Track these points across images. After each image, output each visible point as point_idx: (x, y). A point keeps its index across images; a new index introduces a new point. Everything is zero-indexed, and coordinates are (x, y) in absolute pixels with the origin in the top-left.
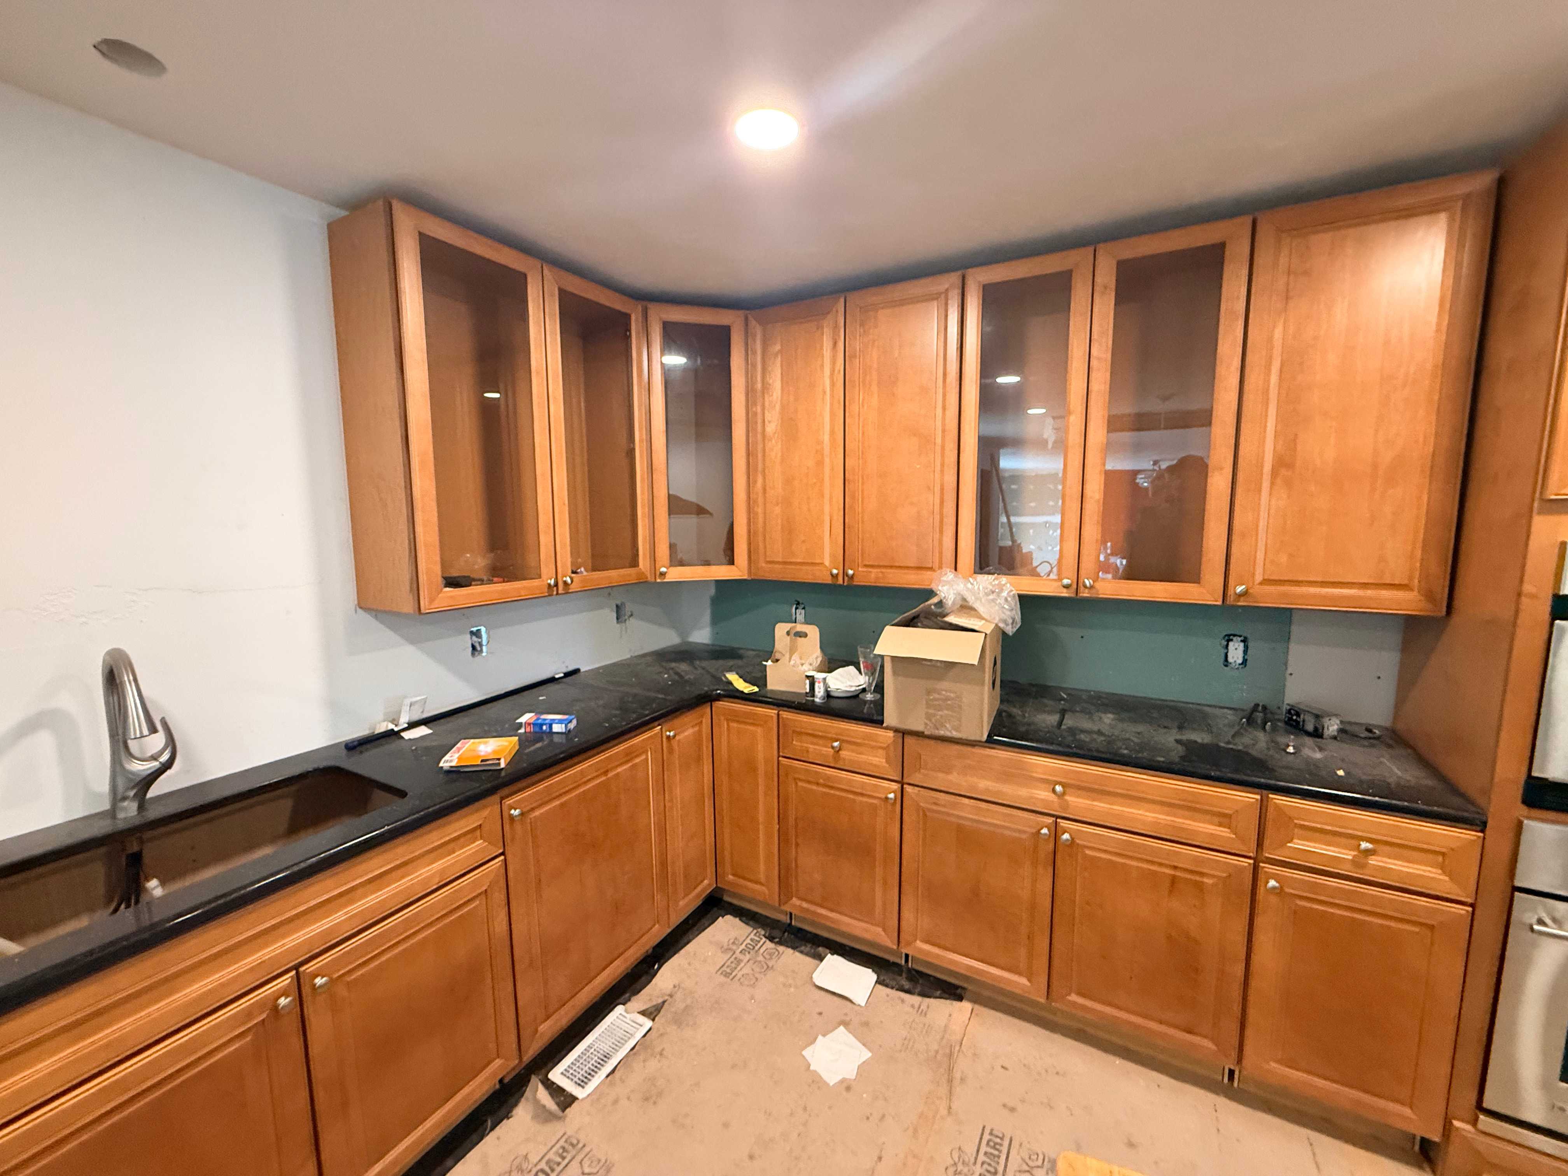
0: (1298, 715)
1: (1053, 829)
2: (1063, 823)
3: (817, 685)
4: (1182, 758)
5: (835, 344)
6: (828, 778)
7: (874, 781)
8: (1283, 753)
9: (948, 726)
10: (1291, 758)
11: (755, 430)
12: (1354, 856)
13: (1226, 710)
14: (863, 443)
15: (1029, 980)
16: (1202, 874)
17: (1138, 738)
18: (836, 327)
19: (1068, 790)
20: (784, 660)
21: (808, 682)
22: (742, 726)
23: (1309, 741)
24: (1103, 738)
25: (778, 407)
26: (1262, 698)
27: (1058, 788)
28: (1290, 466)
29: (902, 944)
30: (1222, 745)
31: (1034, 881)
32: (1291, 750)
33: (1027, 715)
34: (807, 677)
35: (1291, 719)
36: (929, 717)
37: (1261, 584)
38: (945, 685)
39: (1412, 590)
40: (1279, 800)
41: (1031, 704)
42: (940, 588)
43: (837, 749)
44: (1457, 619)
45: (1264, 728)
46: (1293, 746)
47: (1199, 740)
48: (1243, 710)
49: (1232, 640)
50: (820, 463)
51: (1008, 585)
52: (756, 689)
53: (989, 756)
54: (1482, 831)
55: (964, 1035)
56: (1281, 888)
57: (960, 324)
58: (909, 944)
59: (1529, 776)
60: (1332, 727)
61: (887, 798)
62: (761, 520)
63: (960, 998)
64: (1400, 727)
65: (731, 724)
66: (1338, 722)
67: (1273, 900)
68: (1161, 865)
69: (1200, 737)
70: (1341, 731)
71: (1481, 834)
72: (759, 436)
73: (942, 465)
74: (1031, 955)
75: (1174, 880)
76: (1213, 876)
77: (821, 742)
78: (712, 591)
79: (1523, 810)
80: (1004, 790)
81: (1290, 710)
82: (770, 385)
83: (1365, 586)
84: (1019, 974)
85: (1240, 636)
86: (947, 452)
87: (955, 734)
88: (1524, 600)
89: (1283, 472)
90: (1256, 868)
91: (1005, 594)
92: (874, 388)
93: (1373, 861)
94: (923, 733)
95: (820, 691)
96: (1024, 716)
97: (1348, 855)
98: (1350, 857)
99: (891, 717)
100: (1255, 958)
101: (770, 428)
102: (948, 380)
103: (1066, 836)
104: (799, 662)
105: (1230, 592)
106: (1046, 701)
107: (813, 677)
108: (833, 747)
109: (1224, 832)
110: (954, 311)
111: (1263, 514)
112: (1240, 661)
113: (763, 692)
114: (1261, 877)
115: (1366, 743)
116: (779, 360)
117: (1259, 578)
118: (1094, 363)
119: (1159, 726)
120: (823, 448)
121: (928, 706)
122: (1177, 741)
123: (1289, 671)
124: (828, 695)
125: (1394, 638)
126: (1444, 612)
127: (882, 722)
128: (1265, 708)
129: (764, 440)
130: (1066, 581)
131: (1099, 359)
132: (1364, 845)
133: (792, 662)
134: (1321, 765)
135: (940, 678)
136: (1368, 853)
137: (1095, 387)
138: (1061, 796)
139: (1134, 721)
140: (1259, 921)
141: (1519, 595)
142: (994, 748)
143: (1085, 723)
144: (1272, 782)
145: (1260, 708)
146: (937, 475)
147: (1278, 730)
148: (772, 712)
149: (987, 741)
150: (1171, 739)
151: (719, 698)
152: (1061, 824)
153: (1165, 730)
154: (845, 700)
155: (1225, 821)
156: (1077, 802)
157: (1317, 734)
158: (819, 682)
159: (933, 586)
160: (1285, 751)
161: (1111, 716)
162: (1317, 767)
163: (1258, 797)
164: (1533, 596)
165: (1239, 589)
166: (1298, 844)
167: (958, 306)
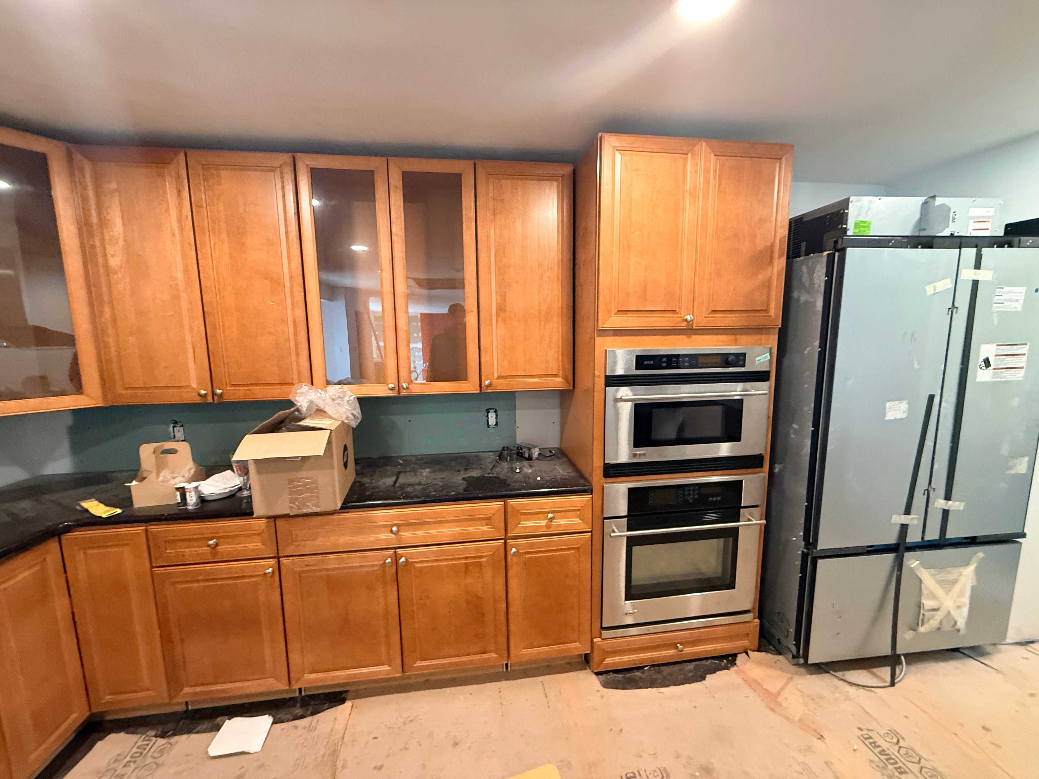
0: (521, 449)
1: (394, 557)
2: (400, 551)
3: (188, 495)
4: (465, 490)
5: (179, 192)
6: (208, 573)
7: (253, 563)
8: (515, 473)
9: (309, 504)
10: (518, 475)
11: (96, 264)
12: (547, 523)
13: (490, 453)
14: (219, 282)
15: (390, 666)
16: (481, 557)
17: (442, 482)
18: (178, 176)
19: (401, 528)
20: (152, 477)
21: (178, 493)
22: (103, 551)
23: (526, 463)
24: (420, 487)
25: (121, 242)
26: (505, 443)
27: (394, 529)
28: (504, 311)
29: (293, 682)
30: (486, 475)
31: (386, 596)
32: (518, 471)
33: (374, 481)
34: (178, 489)
35: (519, 452)
36: (292, 501)
37: (497, 379)
38: (303, 474)
39: (559, 377)
40: (512, 502)
41: (377, 473)
42: (297, 398)
43: (214, 546)
44: (576, 390)
45: (507, 461)
46: (519, 468)
47: (475, 475)
48: (498, 451)
49: (489, 412)
50: (176, 297)
51: (349, 392)
52: (119, 511)
53: (345, 519)
54: (592, 494)
55: (346, 729)
56: (518, 551)
57: (295, 194)
58: (298, 680)
59: (605, 464)
60: (536, 453)
61: (265, 574)
62: (113, 349)
63: (343, 701)
64: (563, 446)
65: (90, 552)
66: (538, 450)
67: (515, 559)
68: (459, 559)
69: (475, 473)
70: (539, 454)
71: (591, 496)
72: (102, 270)
73: (293, 303)
74: (389, 649)
75: (466, 565)
76: (486, 556)
77: (195, 544)
78: (69, 421)
79: (604, 480)
80: (359, 540)
81: (518, 447)
82: (109, 220)
83: (541, 376)
84: (383, 664)
85: (493, 409)
86: (296, 294)
87: (315, 510)
88: (596, 379)
89: (501, 314)
90: (505, 543)
91: (347, 399)
92: (224, 236)
93: (554, 523)
94: (289, 514)
95: (192, 499)
96: (371, 483)
97: (543, 523)
98: (545, 524)
99: (259, 508)
100: (510, 596)
101: (114, 262)
102: (290, 238)
103: (403, 559)
104: (169, 476)
105: (483, 385)
106: (389, 468)
107: (183, 488)
108: (209, 546)
109: (488, 528)
110: (289, 184)
111: (495, 339)
112: (494, 423)
113: (128, 512)
114: (508, 547)
115: (550, 459)
116: (116, 198)
117: (496, 376)
118: (394, 237)
119: (455, 471)
120: (177, 285)
121: (291, 493)
122: (464, 479)
123: (517, 425)
124: (202, 500)
125: (556, 401)
126: (572, 388)
127: (251, 514)
128: (507, 448)
129: (108, 275)
130: (391, 386)
131: (397, 235)
132: (550, 515)
133: (161, 478)
134: (530, 476)
135: (299, 469)
136: (552, 519)
137: (396, 254)
138: (396, 533)
139: (441, 470)
140: (510, 573)
141: (594, 376)
142: (348, 512)
143: (411, 479)
144: (508, 493)
145: (506, 449)
146: (289, 312)
147: (513, 460)
148: (139, 529)
149: (342, 508)
150: (460, 478)
151: (68, 529)
152: (399, 552)
153: (458, 473)
154: (220, 502)
155: (488, 521)
156: (407, 535)
157: (530, 458)
158: (190, 492)
159: (291, 398)
160: (515, 472)
161: (427, 470)
162: (529, 478)
163: (503, 503)
164: (599, 377)
165: (487, 382)
166: (523, 524)
167: (292, 180)
